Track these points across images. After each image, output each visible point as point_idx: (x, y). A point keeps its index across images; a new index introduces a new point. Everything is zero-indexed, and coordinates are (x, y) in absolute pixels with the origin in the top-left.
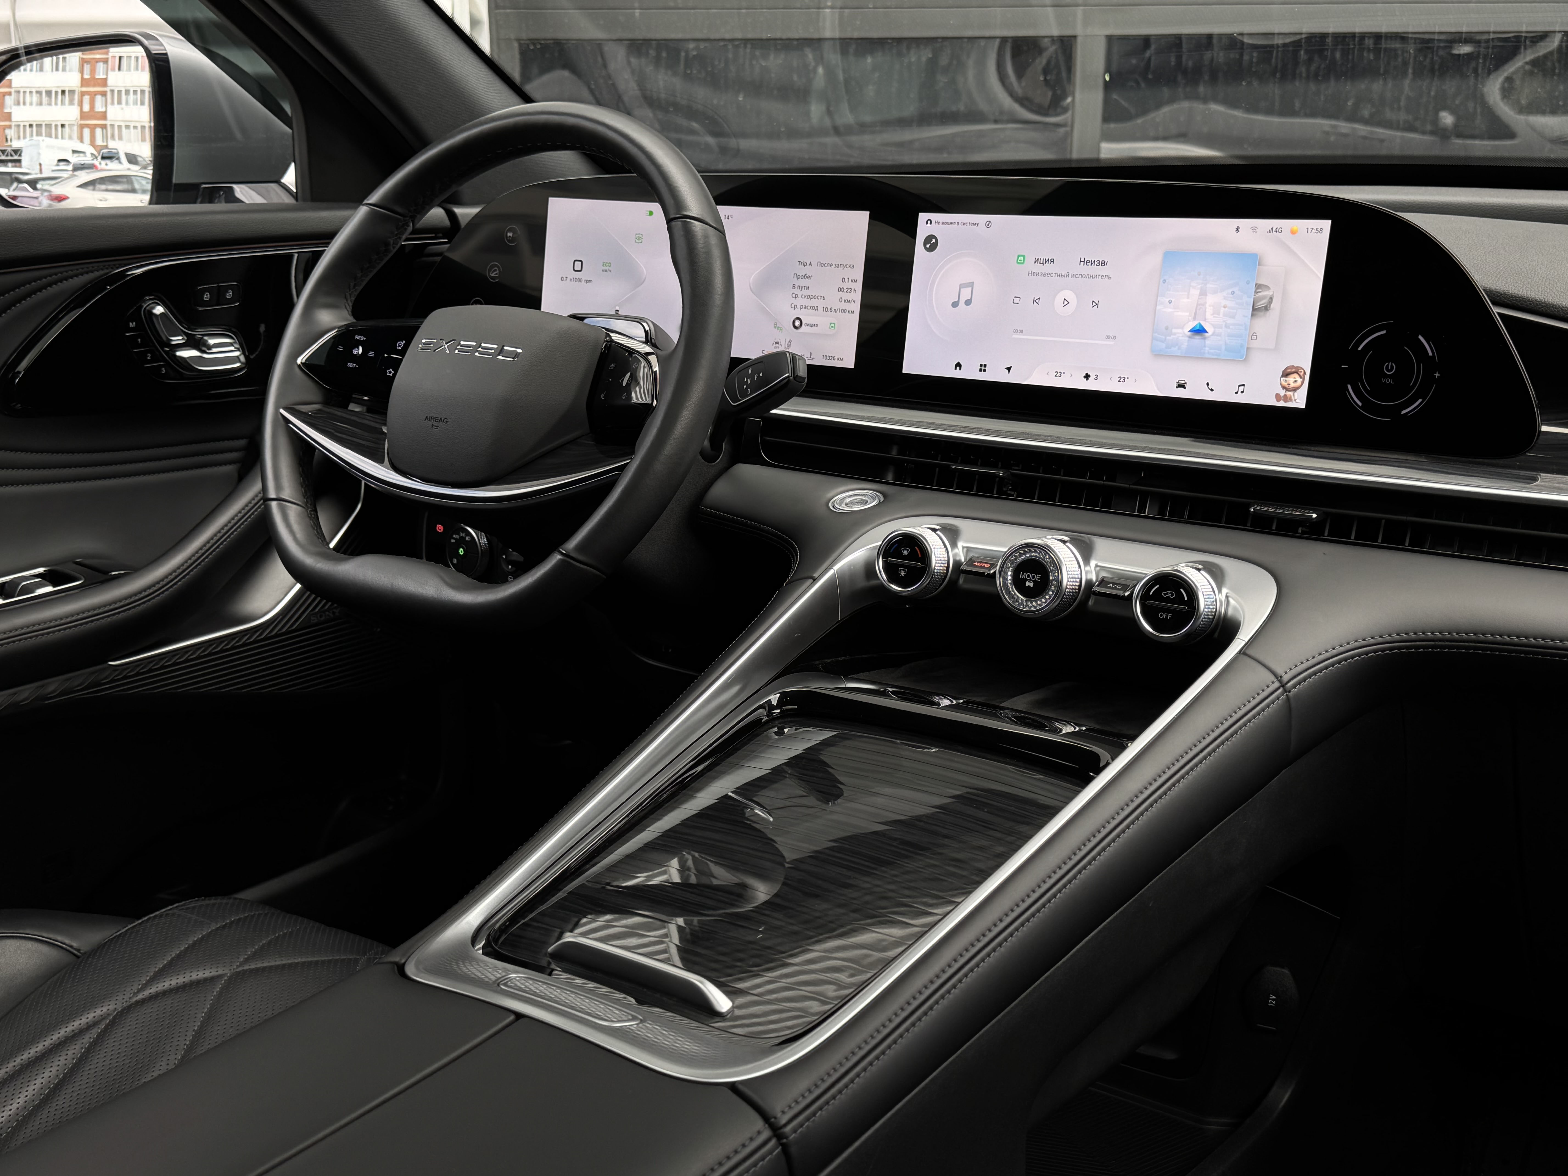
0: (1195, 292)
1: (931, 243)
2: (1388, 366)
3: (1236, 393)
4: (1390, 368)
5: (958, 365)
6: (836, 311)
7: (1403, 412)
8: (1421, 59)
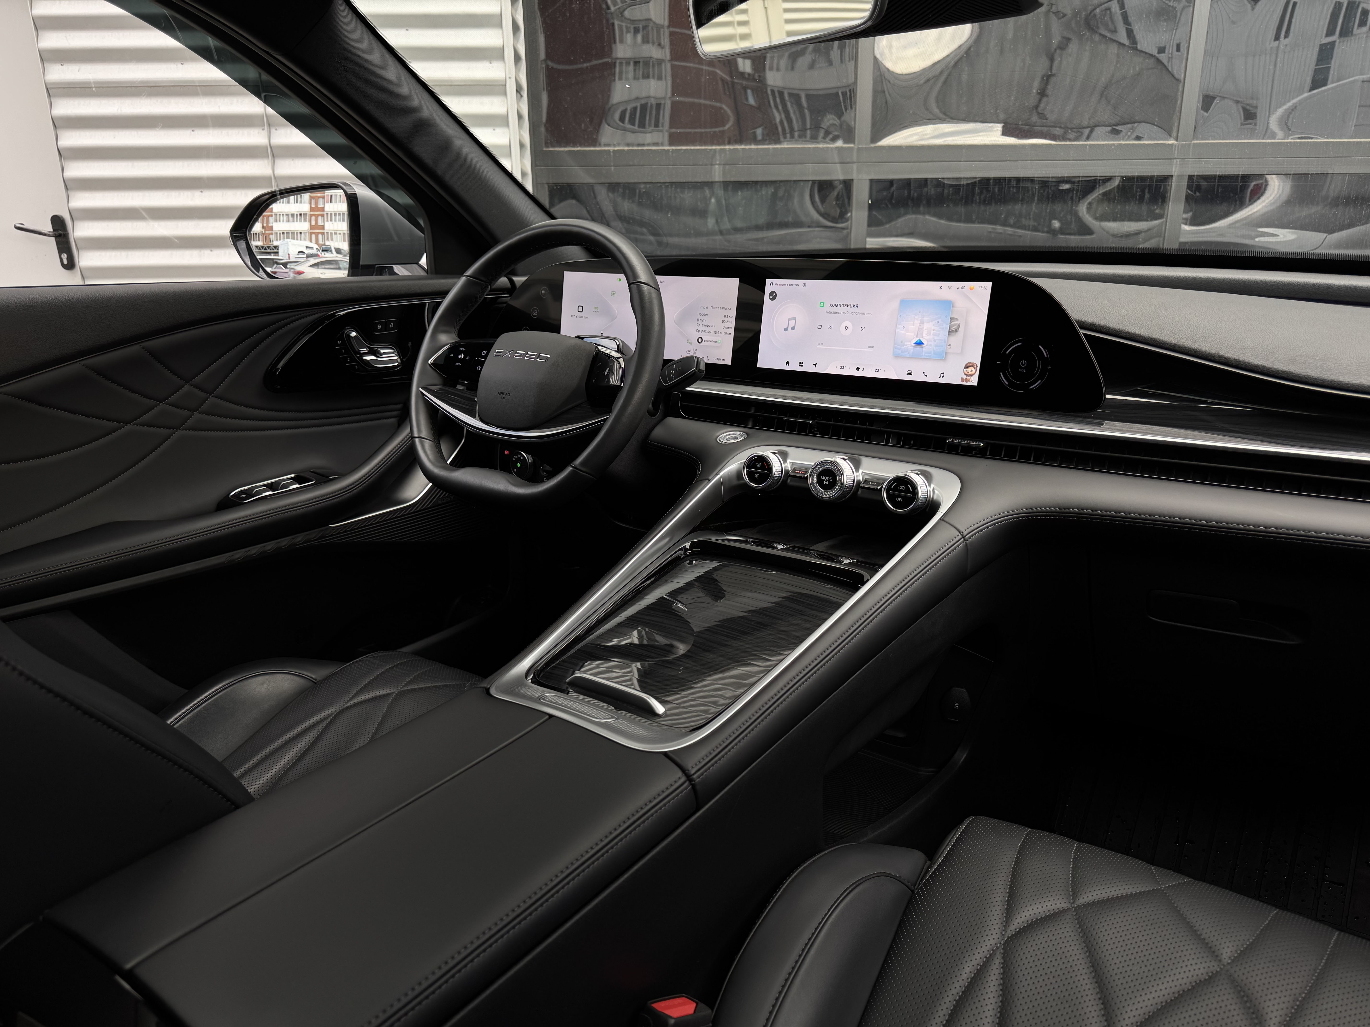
0: (917, 322)
1: (773, 296)
2: (1022, 362)
3: (940, 377)
4: (1023, 363)
5: (788, 363)
6: (721, 333)
7: (1031, 388)
8: (1042, 192)
